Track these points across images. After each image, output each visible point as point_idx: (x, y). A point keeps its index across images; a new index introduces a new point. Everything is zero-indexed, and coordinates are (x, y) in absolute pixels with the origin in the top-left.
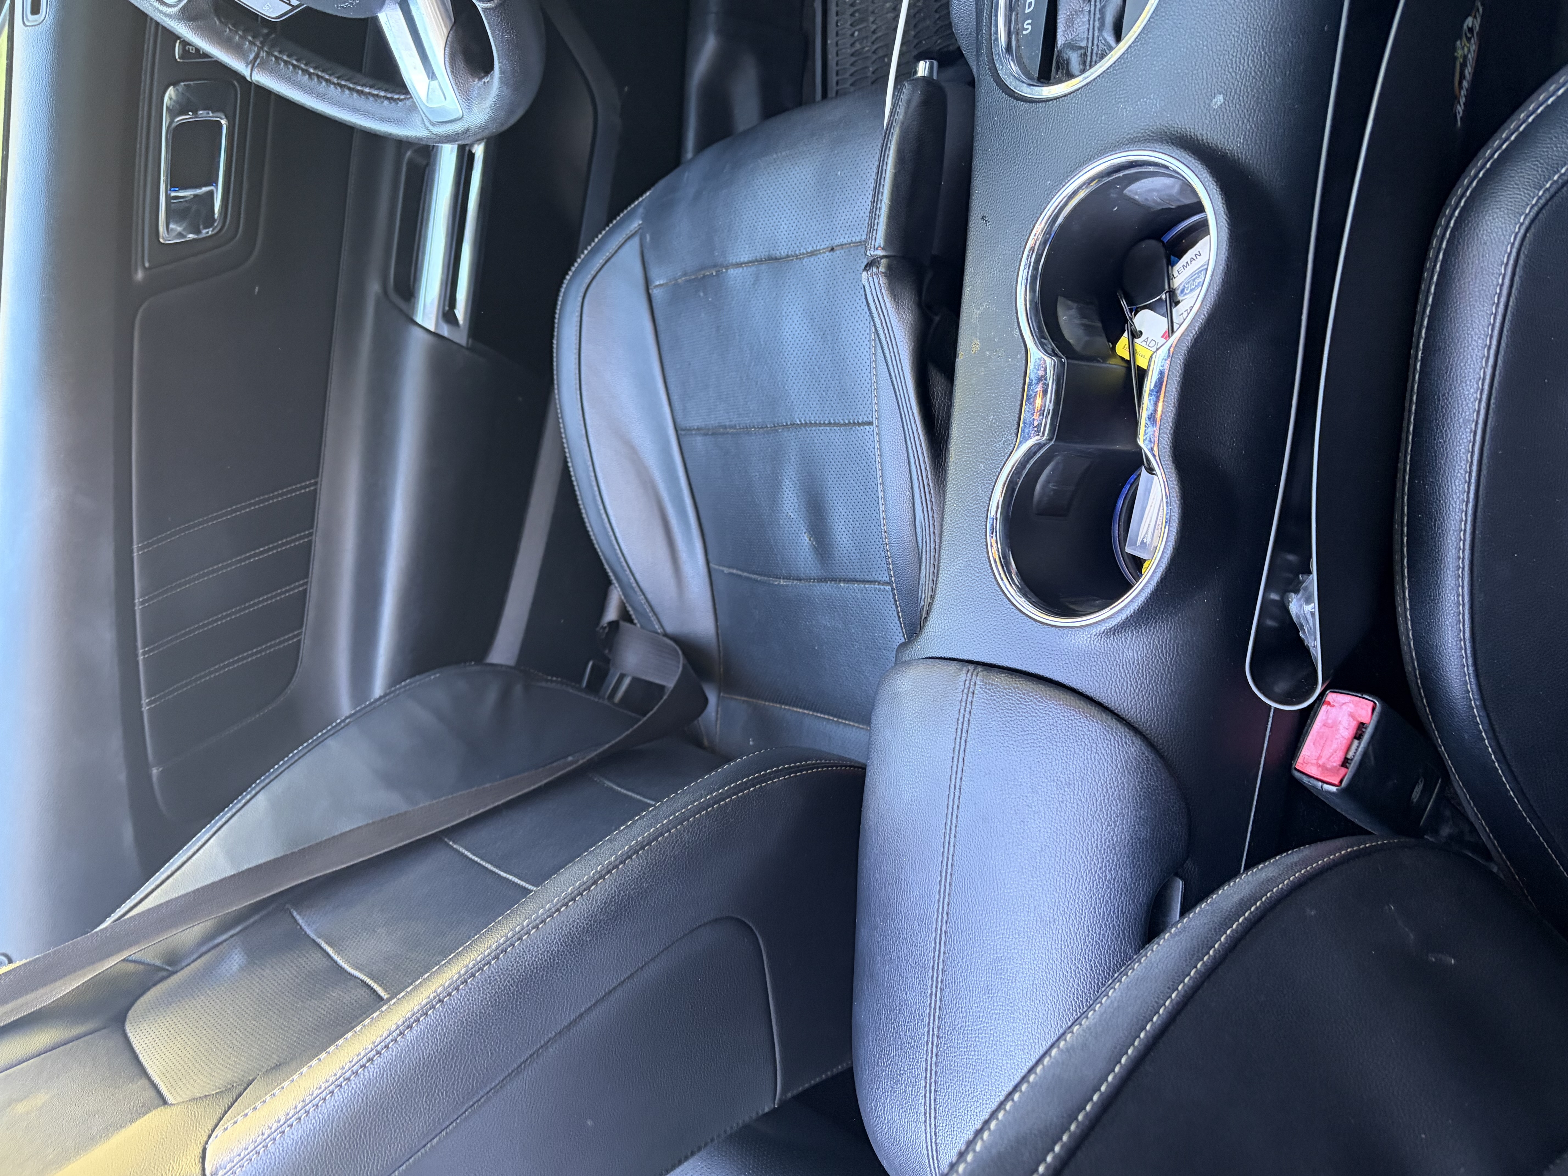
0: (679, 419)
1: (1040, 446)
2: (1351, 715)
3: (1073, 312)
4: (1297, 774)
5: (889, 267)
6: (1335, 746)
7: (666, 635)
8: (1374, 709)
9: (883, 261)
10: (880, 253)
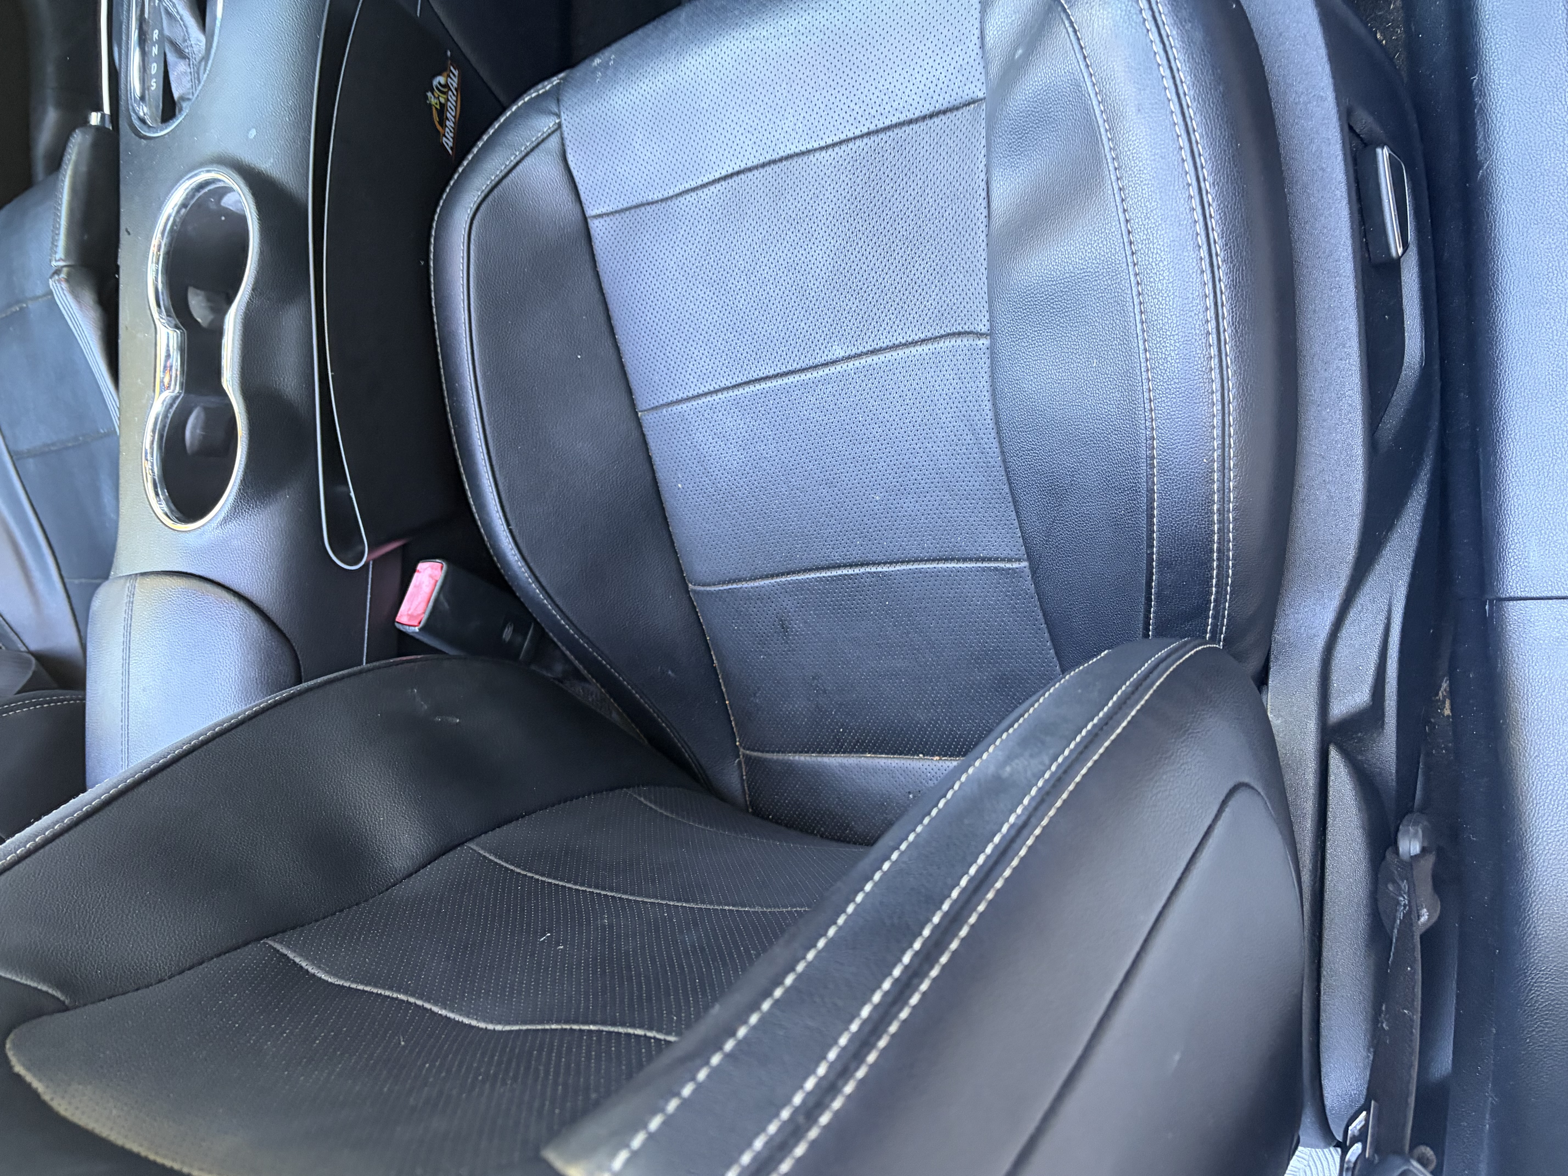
0: (11, 447)
1: (175, 399)
2: (431, 576)
3: (200, 298)
4: (397, 625)
5: (69, 275)
6: (420, 599)
7: (30, 652)
8: (442, 568)
9: (65, 270)
10: (62, 263)
